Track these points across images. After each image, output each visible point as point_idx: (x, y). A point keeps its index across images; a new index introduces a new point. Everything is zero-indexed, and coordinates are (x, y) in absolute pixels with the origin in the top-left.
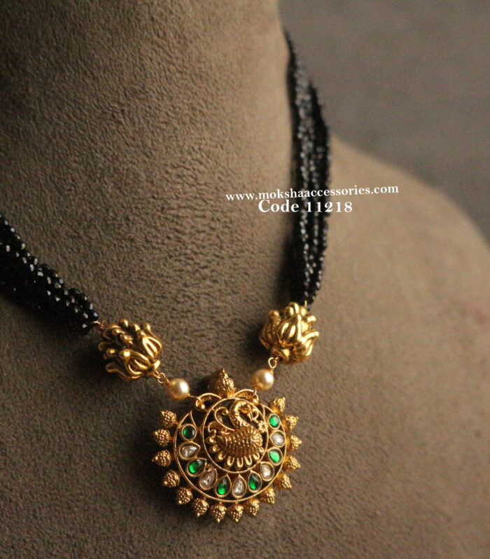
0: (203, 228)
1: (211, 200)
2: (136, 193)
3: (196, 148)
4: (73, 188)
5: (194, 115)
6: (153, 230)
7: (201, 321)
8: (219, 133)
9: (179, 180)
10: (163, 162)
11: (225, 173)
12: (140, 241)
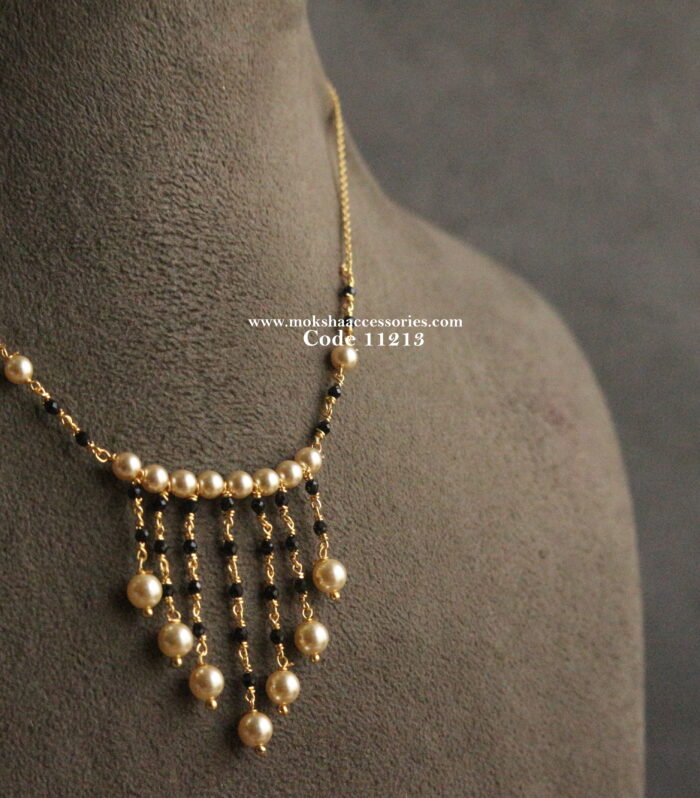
0: (194, 262)
1: (205, 227)
2: (113, 212)
3: (190, 161)
4: (32, 202)
5: (189, 119)
6: (131, 258)
7: (187, 374)
8: (221, 146)
9: (166, 199)
10: (147, 175)
11: (226, 196)
12: (113, 272)
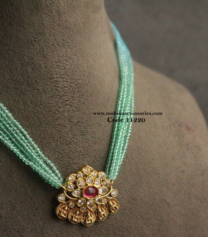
0: (67, 86)
1: (70, 75)
2: (40, 72)
3: (65, 55)
4: (16, 70)
5: (64, 42)
6: (46, 86)
7: (65, 121)
8: (74, 49)
9: (58, 67)
10: (51, 60)
11: (77, 65)
12: (41, 90)
